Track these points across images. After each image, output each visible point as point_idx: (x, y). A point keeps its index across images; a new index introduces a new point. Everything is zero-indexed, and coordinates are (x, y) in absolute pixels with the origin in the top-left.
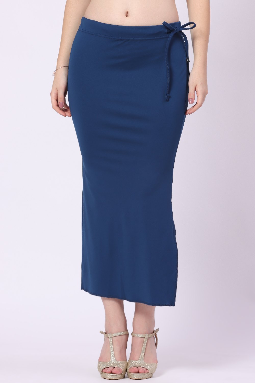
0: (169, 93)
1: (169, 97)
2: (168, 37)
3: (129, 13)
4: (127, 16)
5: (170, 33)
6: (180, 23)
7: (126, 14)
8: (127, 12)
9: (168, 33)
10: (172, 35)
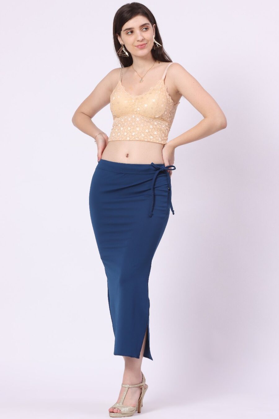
0: (152, 212)
1: (152, 215)
2: (155, 173)
3: (129, 155)
4: (127, 157)
5: (157, 170)
6: (164, 165)
7: (126, 155)
8: (128, 154)
9: (155, 170)
10: (158, 172)
